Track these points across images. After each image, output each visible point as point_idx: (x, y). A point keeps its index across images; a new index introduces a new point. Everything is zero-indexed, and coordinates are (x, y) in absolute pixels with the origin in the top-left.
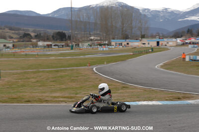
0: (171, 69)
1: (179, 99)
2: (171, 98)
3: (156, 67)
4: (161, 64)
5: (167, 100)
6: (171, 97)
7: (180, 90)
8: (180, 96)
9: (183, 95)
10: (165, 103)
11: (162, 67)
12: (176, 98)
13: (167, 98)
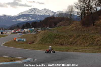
0: (8, 46)
1: (12, 61)
2: (8, 61)
3: (1, 45)
5: (6, 62)
6: (8, 60)
7: (13, 56)
8: (13, 59)
10: (5, 64)
11: (4, 45)
12: (10, 61)
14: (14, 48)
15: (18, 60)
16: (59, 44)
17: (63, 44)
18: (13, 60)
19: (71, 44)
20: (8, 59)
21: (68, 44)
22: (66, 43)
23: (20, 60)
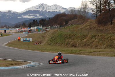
1: (12, 65)
2: (7, 65)
3: (3, 45)
4: (6, 43)
8: (13, 63)
9: (15, 62)
10: (3, 69)
11: (6, 45)
12: (10, 65)
13: (4, 65)
14: (18, 49)
16: (71, 45)
17: (75, 45)
19: (85, 45)
20: (8, 63)
21: (82, 45)
22: (79, 45)
23: (23, 65)
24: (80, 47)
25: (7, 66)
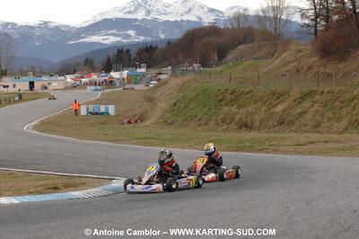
0: (52, 131)
1: (56, 189)
2: (40, 189)
3: (25, 128)
4: (35, 123)
5: (31, 193)
6: (40, 186)
7: (64, 170)
8: (59, 183)
9: (65, 181)
10: (26, 201)
11: (36, 127)
12: (50, 189)
13: (32, 190)
14: (72, 139)
15: (82, 184)
16: (236, 124)
17: (249, 123)
18: (59, 186)
19: (281, 123)
21: (271, 123)
22: (261, 122)
23: (89, 187)
24: (267, 130)
25: (41, 193)
